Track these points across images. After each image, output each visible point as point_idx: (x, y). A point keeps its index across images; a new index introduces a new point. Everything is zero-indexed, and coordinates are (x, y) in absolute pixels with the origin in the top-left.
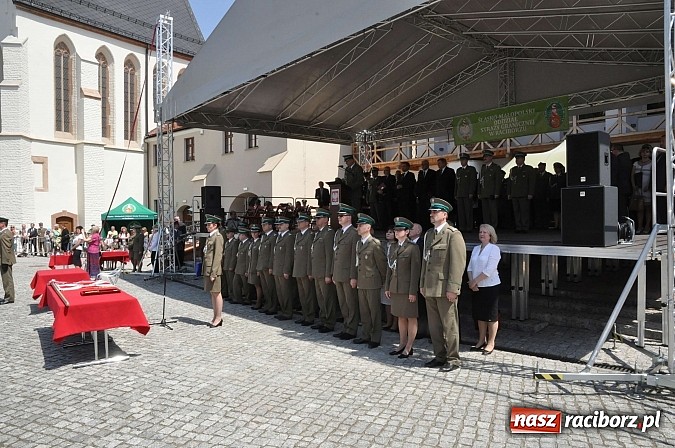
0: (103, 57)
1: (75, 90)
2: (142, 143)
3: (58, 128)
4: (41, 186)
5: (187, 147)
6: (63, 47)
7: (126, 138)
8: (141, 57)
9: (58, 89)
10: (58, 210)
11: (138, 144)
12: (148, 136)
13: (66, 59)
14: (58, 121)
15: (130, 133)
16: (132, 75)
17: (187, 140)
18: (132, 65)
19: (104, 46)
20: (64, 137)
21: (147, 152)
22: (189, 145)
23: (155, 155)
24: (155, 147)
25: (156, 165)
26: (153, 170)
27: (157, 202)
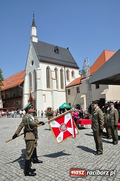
0: (56, 70)
1: (50, 78)
2: (65, 89)
3: (47, 87)
4: (44, 101)
5: (77, 89)
6: (48, 68)
8: (63, 69)
9: (47, 78)
10: (48, 107)
11: (64, 90)
12: (66, 88)
13: (48, 71)
14: (47, 86)
15: (62, 87)
16: (62, 73)
17: (77, 88)
18: (61, 71)
19: (56, 67)
20: (48, 89)
21: (66, 91)
22: (78, 89)
23: (68, 92)
24: (68, 90)
25: (69, 94)
26: (68, 96)
27: (69, 104)
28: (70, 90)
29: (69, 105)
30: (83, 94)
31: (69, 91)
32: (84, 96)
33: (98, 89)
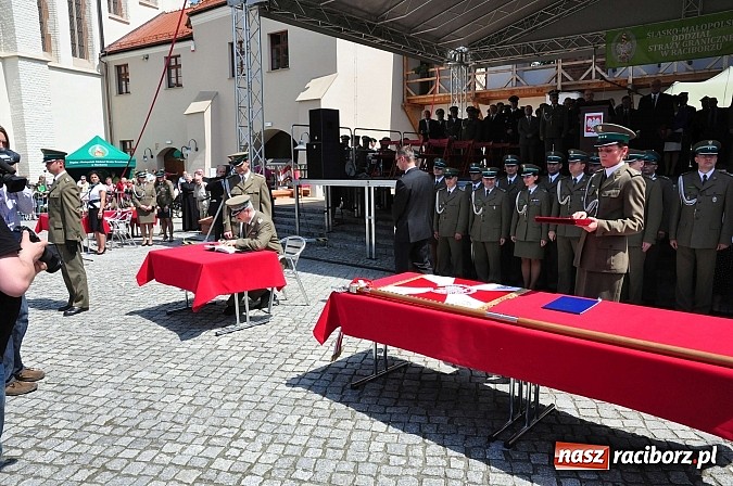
2: (97, 62)
5: (168, 67)
7: (74, 55)
11: (93, 63)
12: (105, 53)
15: (79, 49)
17: (168, 59)
21: (104, 75)
22: (171, 66)
23: (118, 79)
24: (118, 67)
25: (121, 93)
26: (117, 101)
27: (124, 143)
28: (130, 70)
29: (125, 150)
30: (201, 97)
31: (122, 74)
32: (204, 106)
33: (281, 74)
